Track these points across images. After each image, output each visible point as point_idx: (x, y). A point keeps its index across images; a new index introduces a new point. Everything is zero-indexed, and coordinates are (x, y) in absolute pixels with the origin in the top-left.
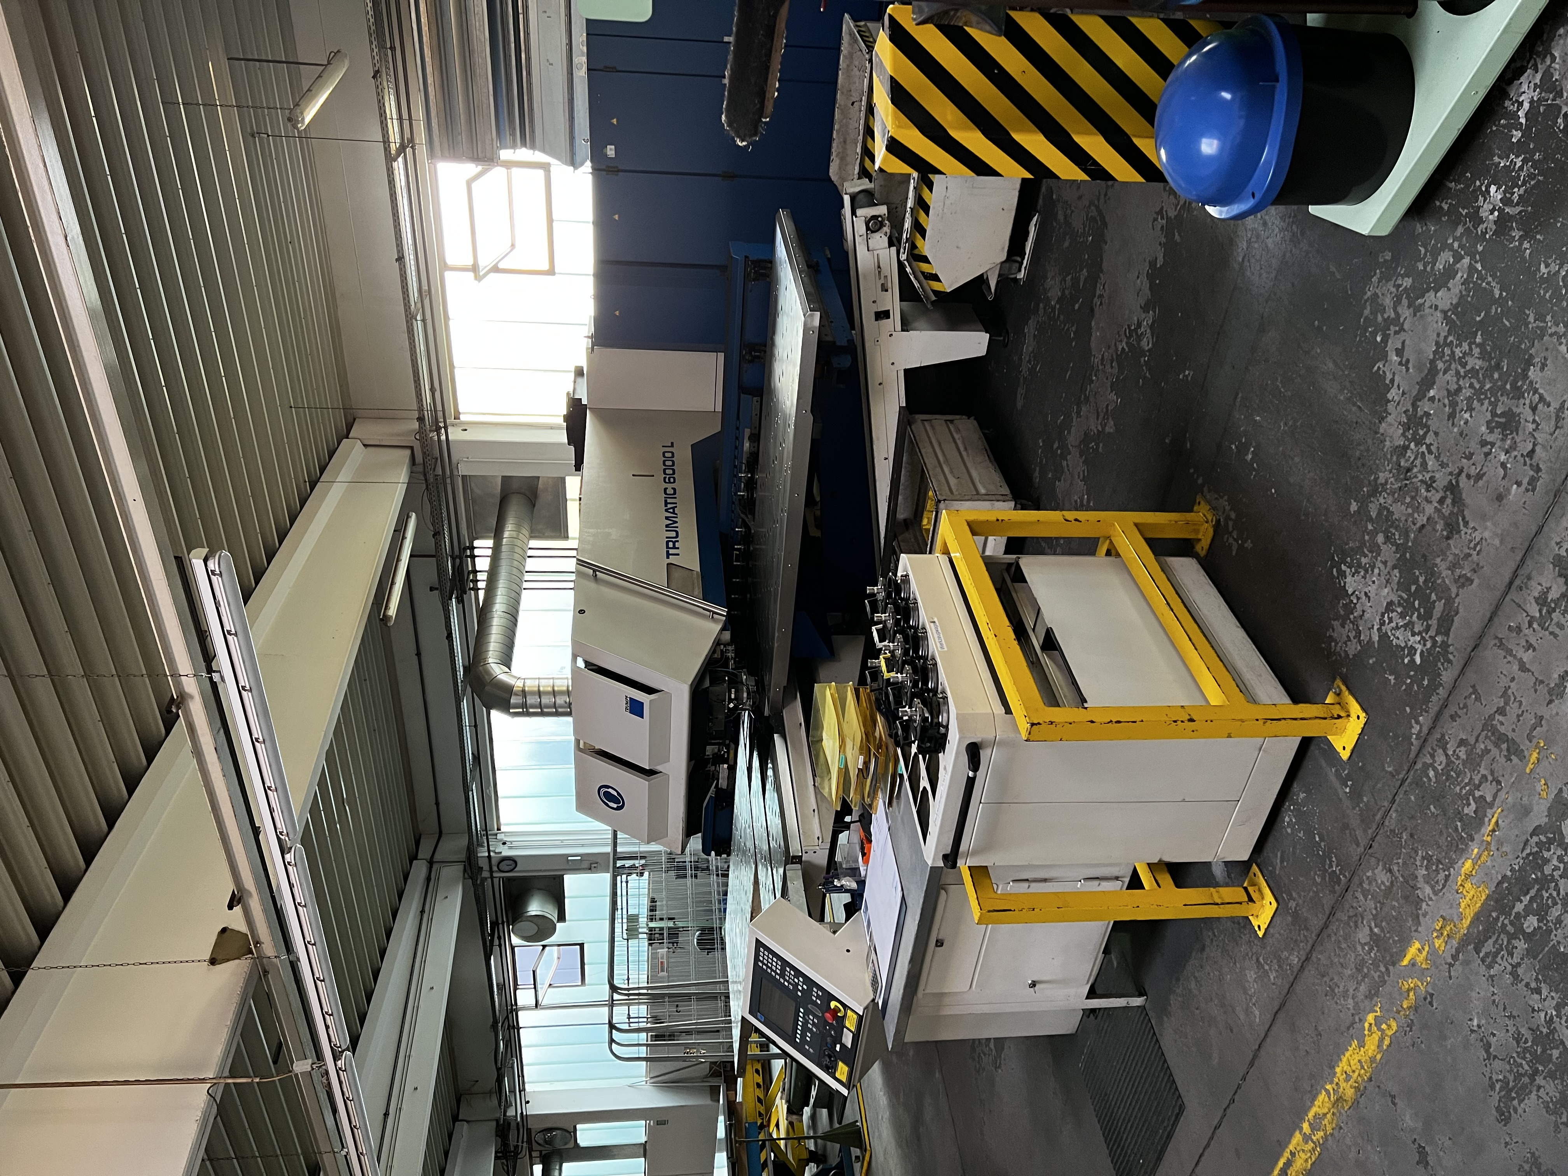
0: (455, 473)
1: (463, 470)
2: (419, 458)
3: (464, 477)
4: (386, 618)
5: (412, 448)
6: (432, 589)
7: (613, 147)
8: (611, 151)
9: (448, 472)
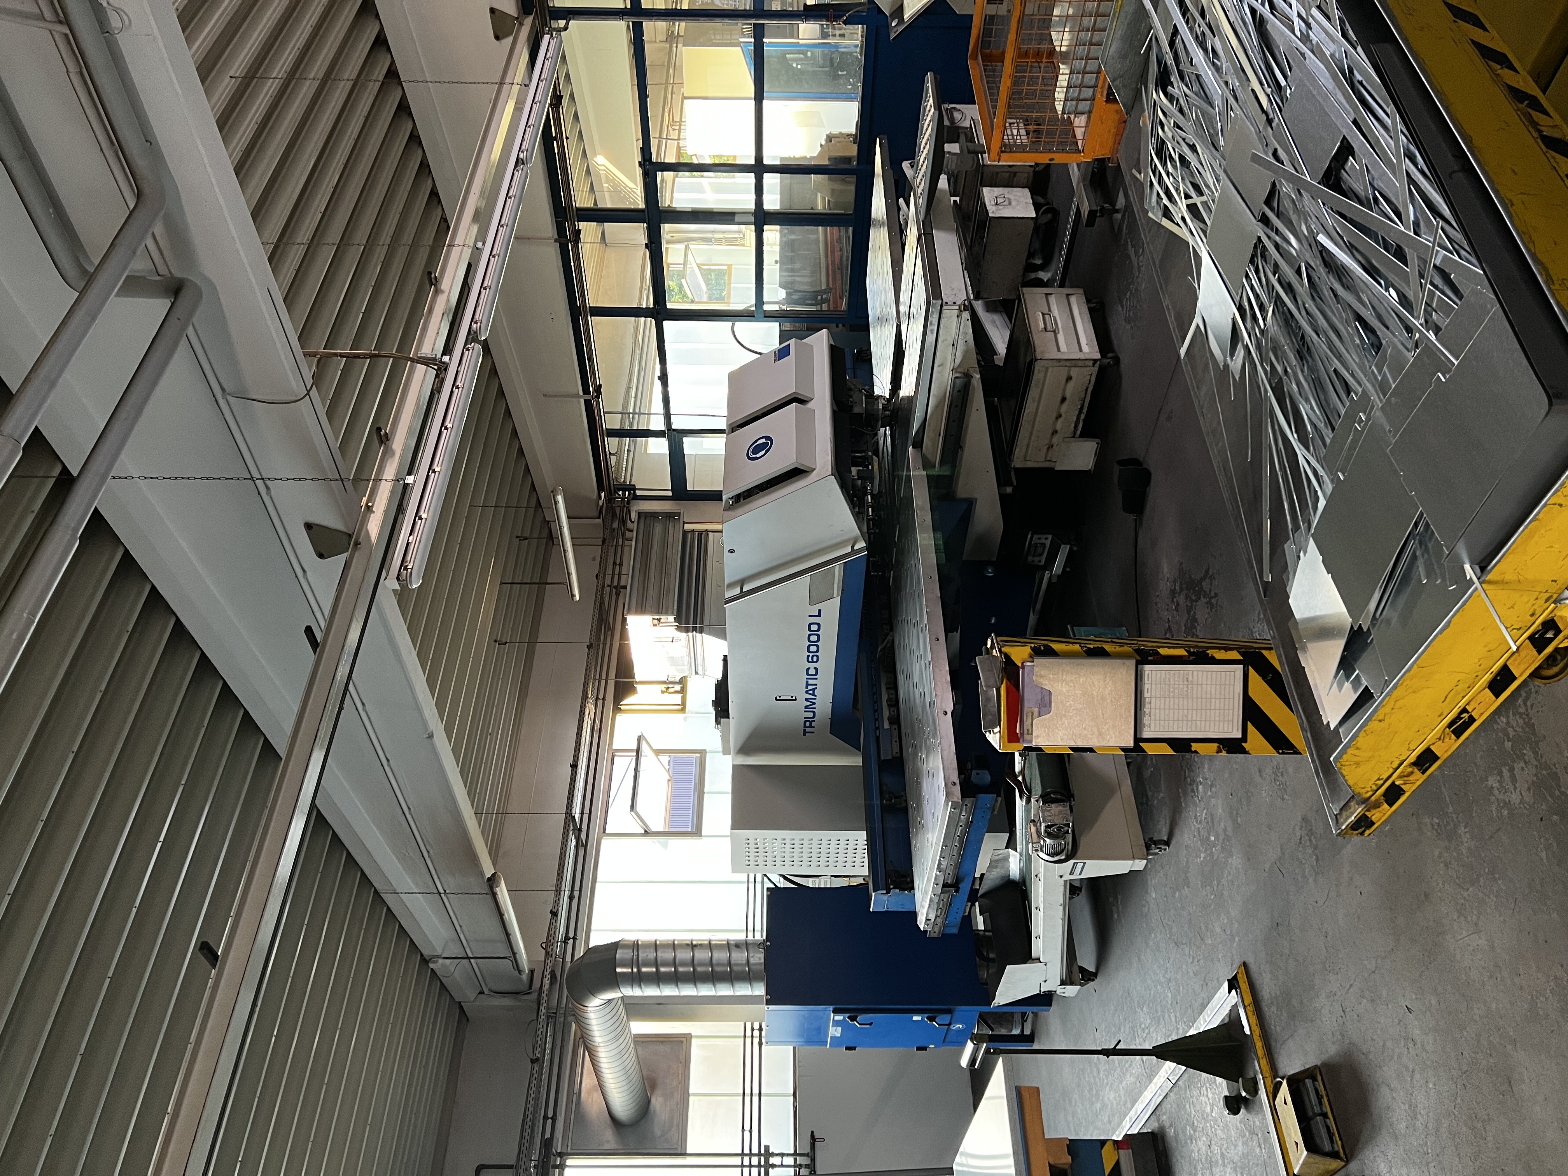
2: (537, 983)
9: (564, 1005)
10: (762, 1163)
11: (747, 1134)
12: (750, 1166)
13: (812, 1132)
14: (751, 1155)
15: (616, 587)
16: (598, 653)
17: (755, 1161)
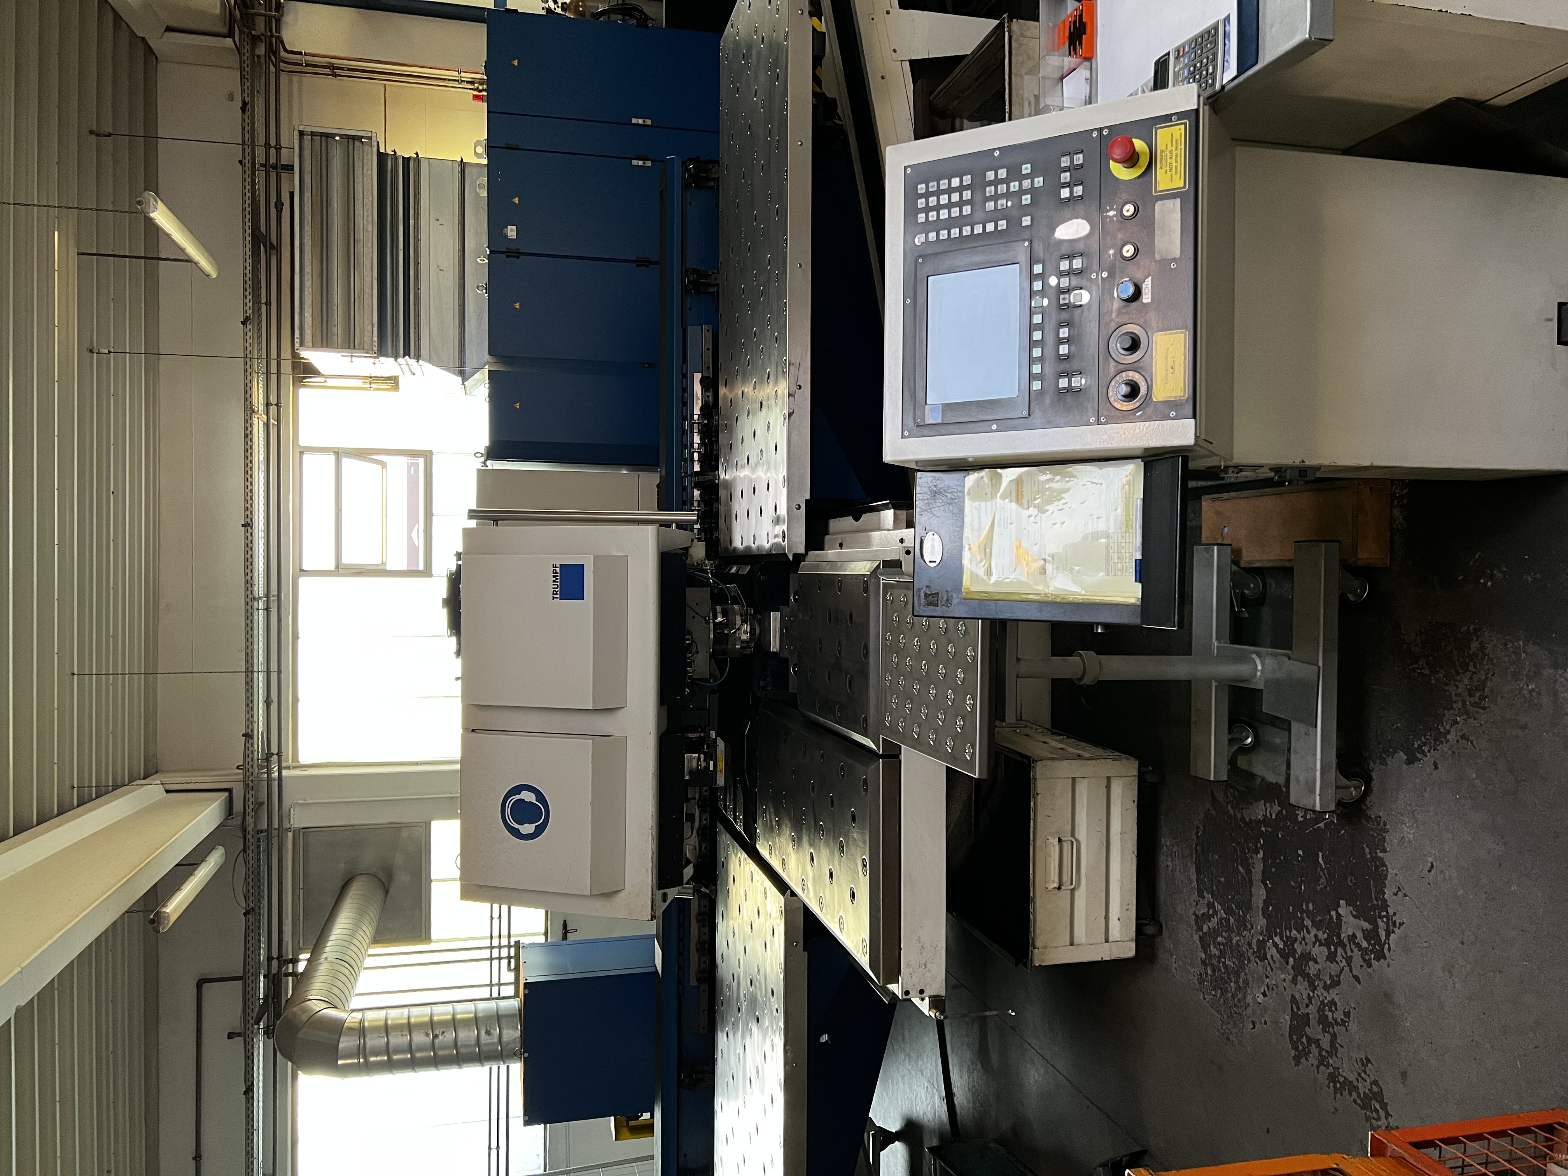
0: (286, 825)
1: (298, 819)
2: (238, 806)
3: (297, 832)
4: (156, 921)
5: (229, 791)
6: (230, 1036)
7: (514, 228)
8: (511, 232)
9: (276, 825)
10: (512, 954)
11: (496, 922)
12: (500, 958)
13: (565, 921)
14: (500, 947)
15: (275, 167)
16: (260, 329)
17: (504, 952)
